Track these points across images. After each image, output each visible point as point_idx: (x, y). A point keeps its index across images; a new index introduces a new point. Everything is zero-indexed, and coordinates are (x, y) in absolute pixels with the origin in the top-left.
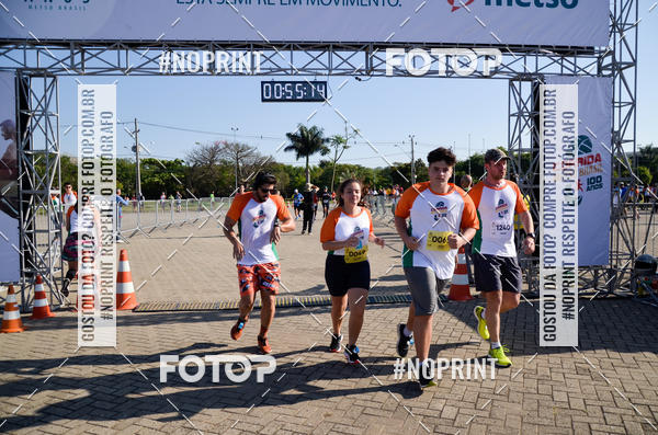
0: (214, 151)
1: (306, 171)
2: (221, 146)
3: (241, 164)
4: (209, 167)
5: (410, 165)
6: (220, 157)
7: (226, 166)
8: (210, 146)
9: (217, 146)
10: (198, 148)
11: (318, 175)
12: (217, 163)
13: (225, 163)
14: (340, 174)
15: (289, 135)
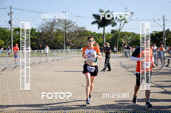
0: (53, 24)
1: (103, 35)
2: (57, 21)
3: (67, 31)
4: (50, 33)
5: (162, 32)
6: (56, 27)
7: (59, 32)
8: (51, 21)
9: (54, 22)
10: (44, 22)
11: (110, 38)
12: (55, 31)
13: (59, 30)
14: (122, 37)
15: (94, 15)
